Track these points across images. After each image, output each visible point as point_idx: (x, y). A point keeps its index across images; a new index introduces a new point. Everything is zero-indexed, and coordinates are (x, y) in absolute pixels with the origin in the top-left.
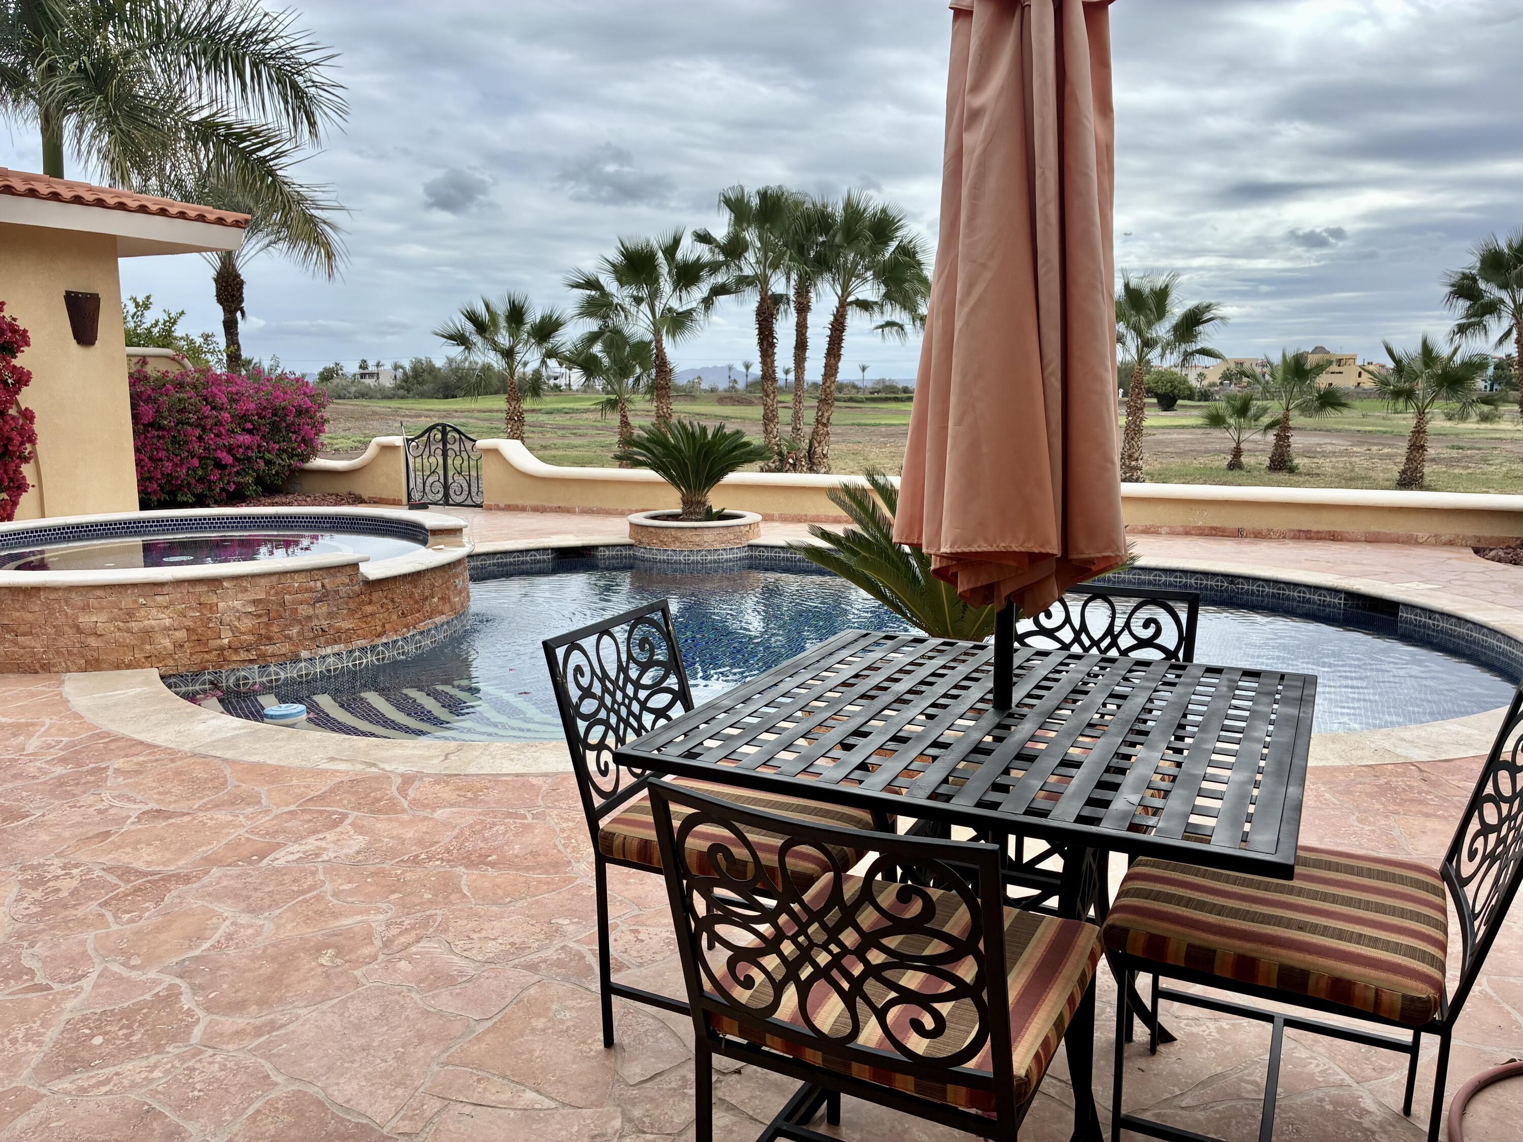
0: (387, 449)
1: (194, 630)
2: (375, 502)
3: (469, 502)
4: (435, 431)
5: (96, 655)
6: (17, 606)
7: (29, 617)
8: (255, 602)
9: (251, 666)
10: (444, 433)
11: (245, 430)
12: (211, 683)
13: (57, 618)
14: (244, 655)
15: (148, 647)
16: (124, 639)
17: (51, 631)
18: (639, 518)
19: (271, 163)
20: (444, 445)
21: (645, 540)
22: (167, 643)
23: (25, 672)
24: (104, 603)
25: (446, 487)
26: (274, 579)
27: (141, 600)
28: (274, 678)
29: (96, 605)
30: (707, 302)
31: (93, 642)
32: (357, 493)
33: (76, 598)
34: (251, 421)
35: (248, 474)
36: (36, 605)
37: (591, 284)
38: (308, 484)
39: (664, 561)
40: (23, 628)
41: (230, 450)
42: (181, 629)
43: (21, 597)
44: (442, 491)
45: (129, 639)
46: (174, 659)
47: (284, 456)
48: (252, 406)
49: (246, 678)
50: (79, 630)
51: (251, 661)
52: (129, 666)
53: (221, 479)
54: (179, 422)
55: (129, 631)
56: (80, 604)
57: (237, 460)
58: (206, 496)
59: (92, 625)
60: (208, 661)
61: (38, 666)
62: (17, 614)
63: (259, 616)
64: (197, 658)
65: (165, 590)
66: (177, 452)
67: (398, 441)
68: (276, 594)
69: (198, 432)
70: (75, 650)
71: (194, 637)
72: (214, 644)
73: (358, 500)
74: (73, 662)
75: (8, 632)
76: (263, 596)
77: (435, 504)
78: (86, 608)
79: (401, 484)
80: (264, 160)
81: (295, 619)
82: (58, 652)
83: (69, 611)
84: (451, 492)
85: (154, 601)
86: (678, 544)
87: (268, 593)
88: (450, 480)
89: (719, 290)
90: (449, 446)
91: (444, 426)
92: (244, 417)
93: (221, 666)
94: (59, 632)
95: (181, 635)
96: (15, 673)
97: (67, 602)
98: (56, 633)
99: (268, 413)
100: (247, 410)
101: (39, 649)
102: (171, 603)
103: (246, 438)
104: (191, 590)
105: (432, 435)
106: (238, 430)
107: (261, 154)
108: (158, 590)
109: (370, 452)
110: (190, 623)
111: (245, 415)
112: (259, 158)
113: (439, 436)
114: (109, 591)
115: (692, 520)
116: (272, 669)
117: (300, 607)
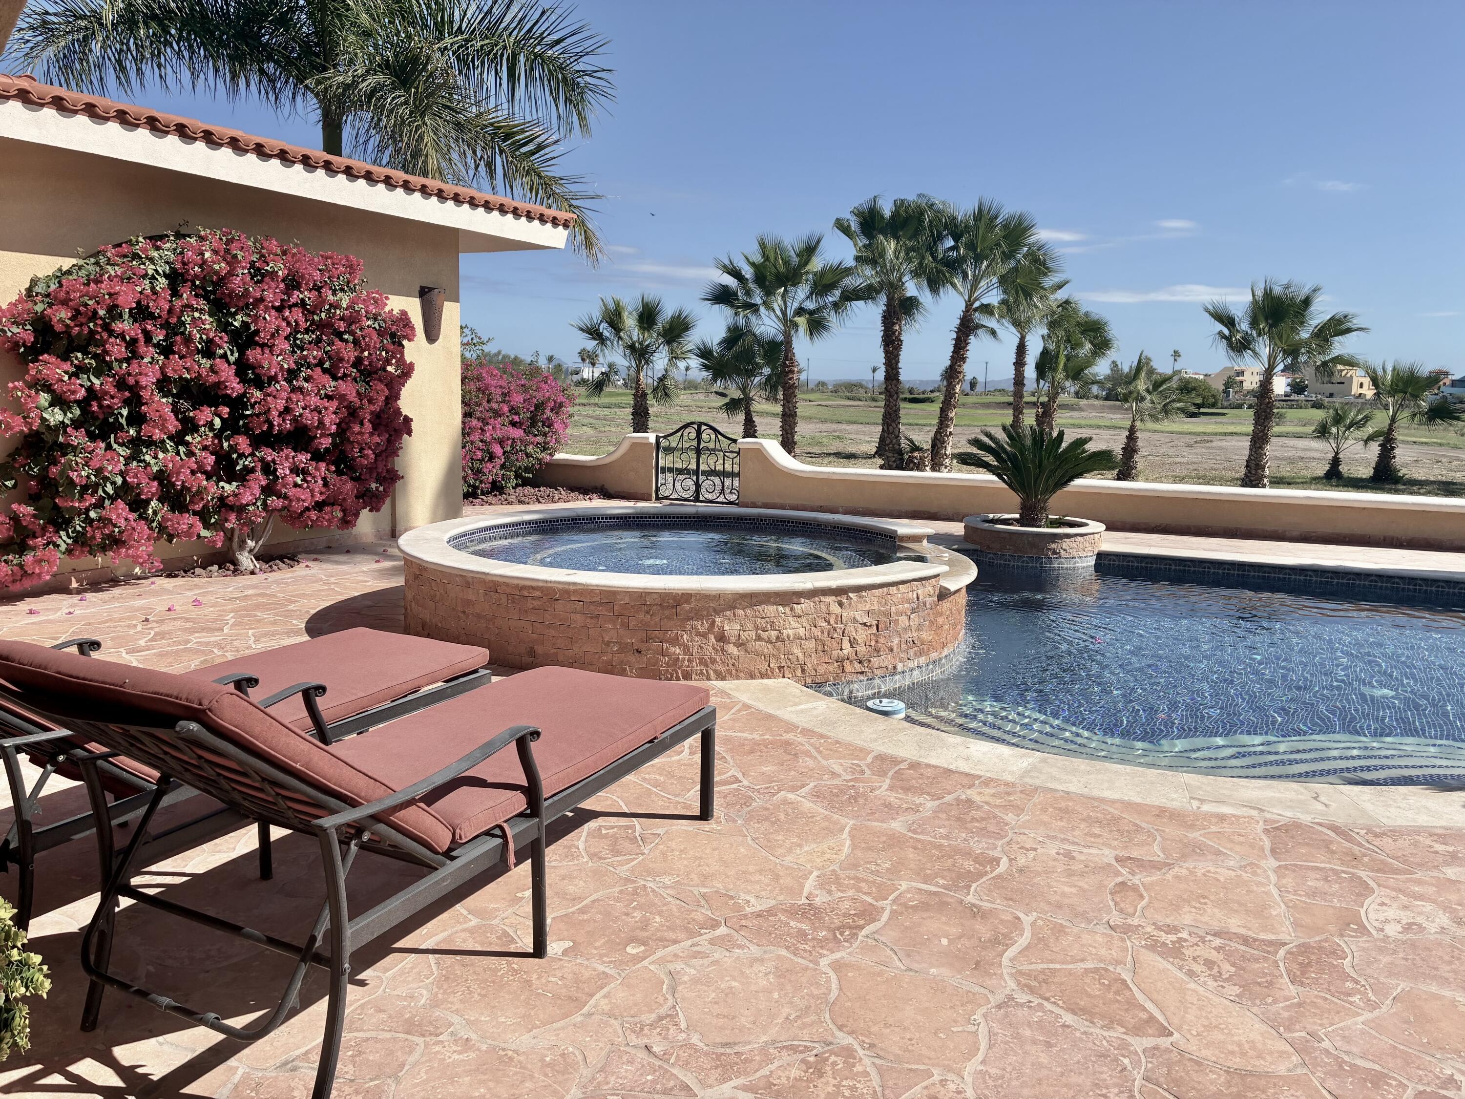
1: (821, 640)
8: (869, 613)
9: (861, 678)
10: (699, 433)
11: (512, 423)
14: (858, 667)
18: (975, 521)
26: (885, 589)
28: (876, 691)
31: (734, 650)
34: (518, 414)
41: (501, 442)
42: (811, 639)
44: (693, 488)
48: (520, 400)
51: (862, 673)
57: (505, 452)
63: (871, 627)
65: (803, 599)
68: (886, 604)
71: (821, 648)
72: (836, 654)
74: (714, 670)
76: (876, 607)
81: (897, 631)
82: (701, 660)
84: (703, 490)
85: (792, 610)
87: (880, 605)
89: (851, 295)
92: (512, 410)
93: (840, 678)
95: (811, 645)
99: (531, 407)
100: (515, 403)
102: (806, 612)
104: (823, 600)
105: (685, 434)
106: (507, 423)
108: (796, 599)
110: (818, 633)
111: (513, 408)
113: (693, 435)
114: (754, 599)
115: (1035, 526)
116: (877, 681)
117: (901, 618)
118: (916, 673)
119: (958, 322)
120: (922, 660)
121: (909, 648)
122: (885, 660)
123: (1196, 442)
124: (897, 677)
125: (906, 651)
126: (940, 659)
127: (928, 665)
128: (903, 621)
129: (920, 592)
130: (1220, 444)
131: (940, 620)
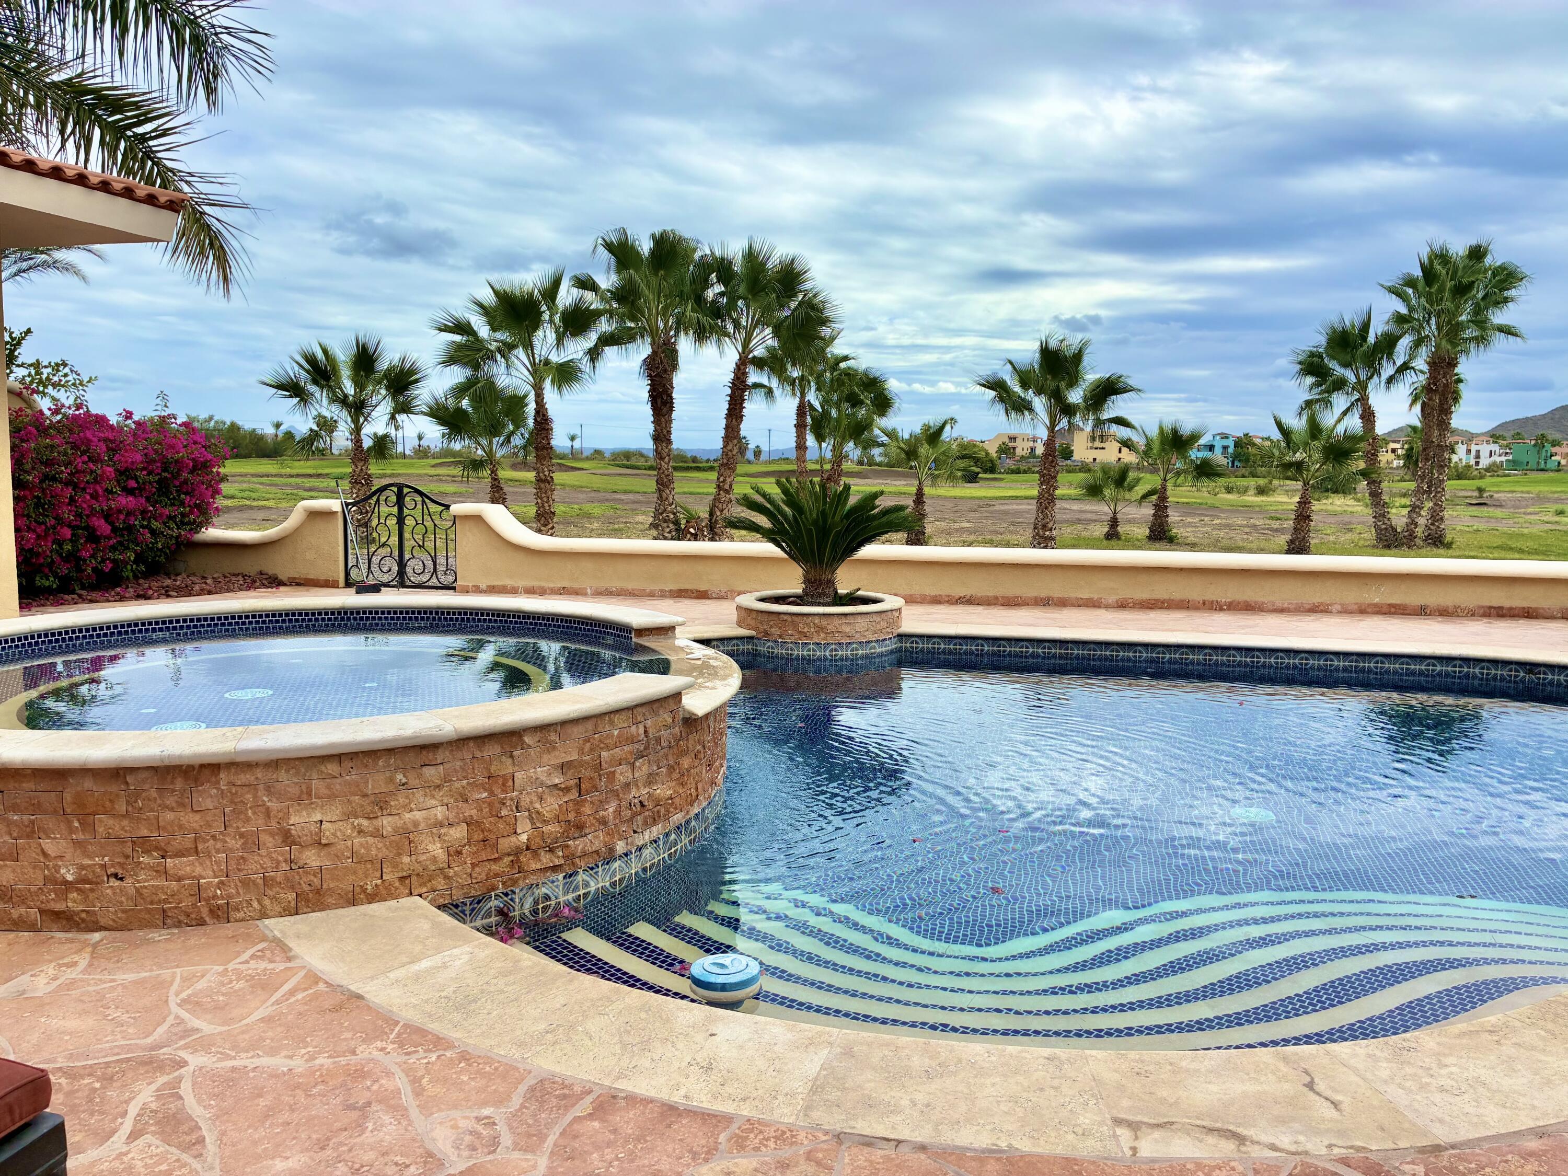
0: (314, 515)
1: (478, 824)
2: (298, 584)
3: (434, 582)
4: (387, 493)
5: (316, 881)
6: (171, 801)
7: (193, 820)
8: (563, 767)
9: (553, 877)
10: (400, 497)
11: (128, 491)
12: (500, 912)
13: (248, 820)
14: (546, 859)
15: (406, 859)
16: (368, 849)
17: (234, 843)
18: (749, 600)
19: (151, 143)
20: (400, 510)
21: (776, 631)
22: (437, 850)
23: (179, 924)
24: (337, 785)
25: (402, 565)
26: (590, 725)
27: (400, 777)
28: (581, 892)
29: (323, 791)
30: (594, 354)
31: (312, 859)
32: (270, 572)
33: (285, 779)
34: (136, 478)
35: (128, 548)
36: (207, 796)
37: (461, 327)
38: (194, 561)
39: (803, 659)
40: (178, 842)
41: (107, 516)
42: (459, 823)
43: (179, 784)
44: (395, 568)
45: (376, 848)
46: (447, 877)
47: (172, 525)
48: (139, 457)
49: (547, 898)
50: (287, 838)
51: (555, 869)
52: (373, 898)
53: (93, 556)
54: (46, 477)
55: (378, 834)
56: (295, 791)
57: (115, 530)
58: (71, 579)
59: (314, 828)
60: (497, 875)
61: (205, 912)
62: (170, 816)
63: (567, 790)
64: (480, 873)
65: (440, 756)
66: (41, 519)
67: (335, 505)
68: (592, 750)
69: (69, 492)
70: (279, 877)
71: (478, 836)
72: (506, 844)
73: (274, 582)
74: (274, 898)
75: (147, 852)
76: (574, 756)
77: (386, 585)
78: (305, 798)
79: (337, 561)
80: (143, 138)
81: (612, 791)
82: (246, 883)
83: (273, 805)
84: (409, 570)
85: (420, 776)
86: (823, 636)
87: (581, 751)
88: (407, 556)
89: (608, 340)
90: (406, 511)
91: (400, 487)
92: (125, 473)
93: (515, 882)
94: (252, 843)
95: (458, 833)
96: (156, 927)
97: (269, 790)
98: (244, 847)
99: (157, 466)
100: (133, 463)
101: (209, 879)
102: (447, 779)
103: (128, 501)
104: (478, 754)
105: (382, 498)
106: (118, 490)
107: (140, 130)
108: (429, 756)
109: (295, 519)
110: (471, 812)
111: (127, 470)
112: (136, 135)
113: (394, 499)
114: (347, 764)
115: (819, 604)
116: (581, 877)
117: (618, 770)
118: (647, 852)
119: (732, 375)
120: (656, 831)
121: (635, 815)
122: (593, 841)
123: (980, 507)
124: (616, 865)
125: (631, 820)
126: (688, 822)
127: (667, 835)
128: (623, 774)
129: (649, 723)
130: (1002, 508)
131: (686, 762)
